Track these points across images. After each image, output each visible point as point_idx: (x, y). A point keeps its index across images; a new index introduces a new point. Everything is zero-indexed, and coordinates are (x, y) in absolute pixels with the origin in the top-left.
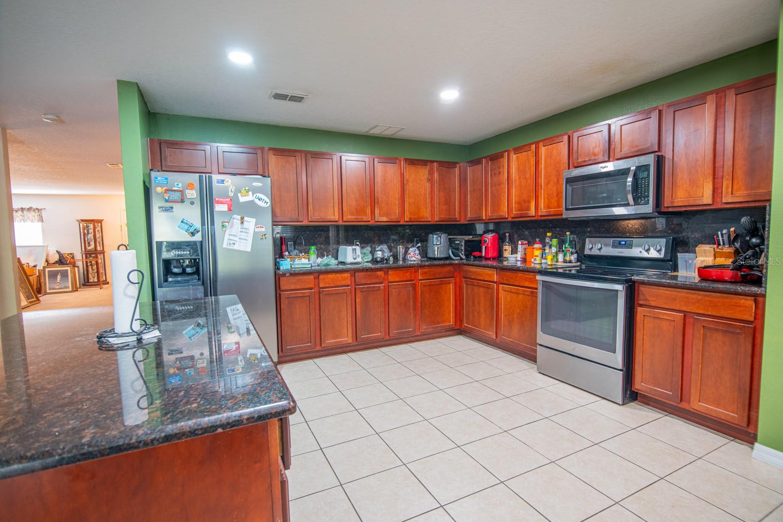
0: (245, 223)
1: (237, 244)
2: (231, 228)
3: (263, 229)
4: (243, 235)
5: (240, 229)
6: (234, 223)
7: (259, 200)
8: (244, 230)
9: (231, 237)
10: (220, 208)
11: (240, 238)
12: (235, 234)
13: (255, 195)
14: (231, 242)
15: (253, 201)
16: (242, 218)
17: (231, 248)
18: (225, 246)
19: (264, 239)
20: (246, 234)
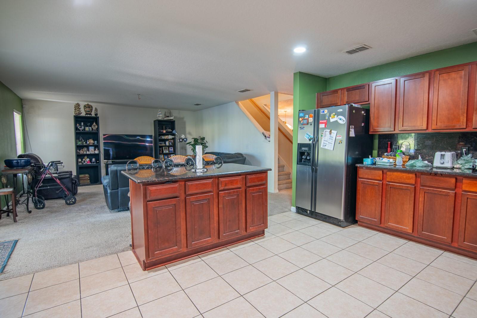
0: (332, 134)
1: (327, 146)
2: (325, 137)
3: (341, 138)
4: (330, 141)
5: (329, 138)
6: (327, 134)
7: (340, 119)
8: (331, 138)
9: (325, 142)
10: (322, 126)
11: (329, 143)
12: (327, 140)
13: (338, 117)
14: (325, 145)
15: (337, 121)
16: (331, 131)
17: (324, 148)
18: (322, 147)
19: (341, 143)
20: (331, 140)
